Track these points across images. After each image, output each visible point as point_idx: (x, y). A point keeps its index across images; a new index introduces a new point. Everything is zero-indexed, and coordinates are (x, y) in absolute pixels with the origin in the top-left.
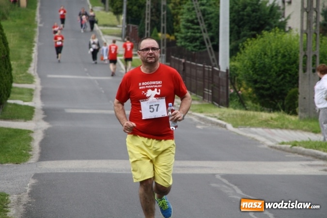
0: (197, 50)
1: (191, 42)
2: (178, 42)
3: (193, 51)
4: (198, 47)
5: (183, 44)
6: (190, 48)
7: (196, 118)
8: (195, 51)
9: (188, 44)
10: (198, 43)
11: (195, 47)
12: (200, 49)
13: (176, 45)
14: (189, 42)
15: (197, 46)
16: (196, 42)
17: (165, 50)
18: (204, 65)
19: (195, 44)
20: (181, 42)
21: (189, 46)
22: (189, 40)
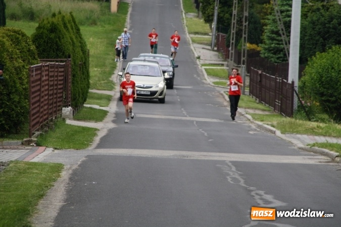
0: (280, 61)
1: (275, 53)
2: (262, 54)
3: (276, 62)
4: (281, 59)
5: (266, 55)
6: (273, 59)
7: (255, 125)
8: (279, 63)
9: (271, 55)
10: (281, 55)
11: (278, 58)
12: (283, 60)
13: (260, 56)
14: (272, 53)
15: (281, 57)
16: (279, 54)
17: (246, 61)
18: (276, 77)
19: (279, 56)
20: (265, 54)
21: (272, 57)
22: (272, 52)
